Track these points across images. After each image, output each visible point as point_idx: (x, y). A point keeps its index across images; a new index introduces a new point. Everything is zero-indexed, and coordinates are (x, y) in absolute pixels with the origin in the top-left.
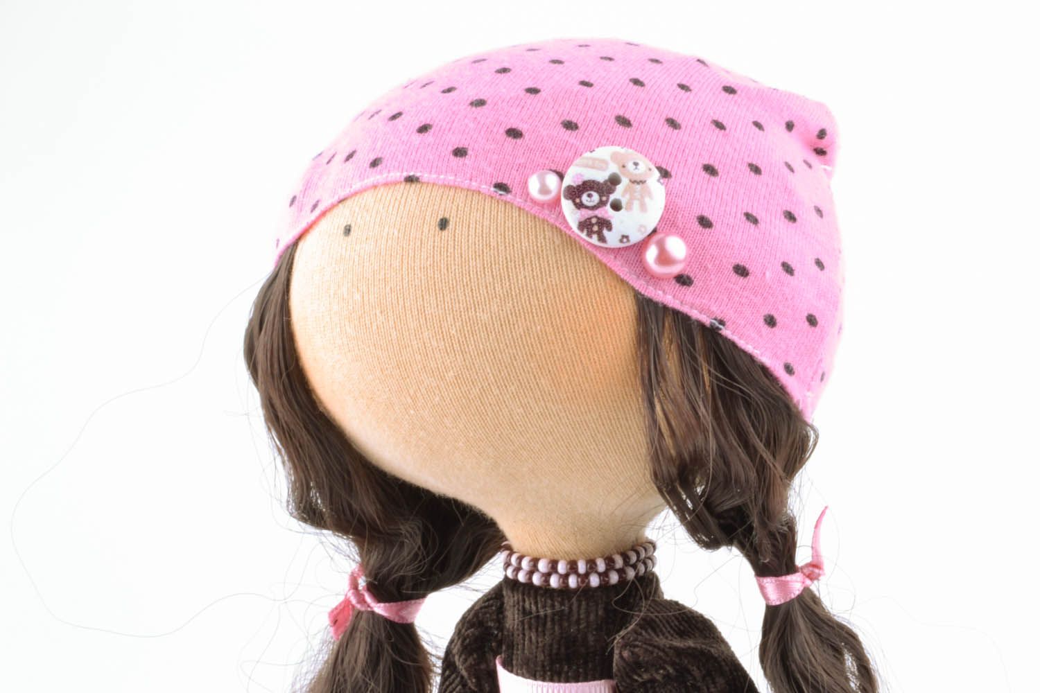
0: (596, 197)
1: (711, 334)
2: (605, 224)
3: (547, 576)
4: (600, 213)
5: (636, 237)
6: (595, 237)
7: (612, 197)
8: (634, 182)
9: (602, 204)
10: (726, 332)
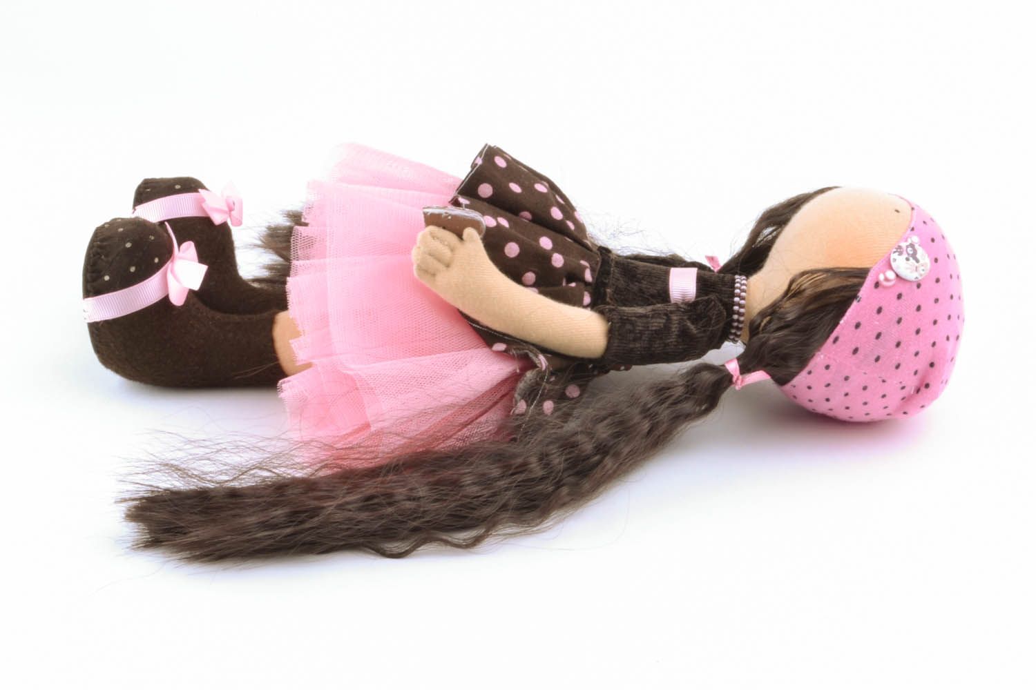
0: (911, 253)
1: (854, 297)
2: (901, 254)
3: (739, 296)
4: (905, 252)
5: (894, 265)
6: (895, 250)
7: (911, 258)
8: (916, 268)
9: (908, 254)
10: (855, 303)
